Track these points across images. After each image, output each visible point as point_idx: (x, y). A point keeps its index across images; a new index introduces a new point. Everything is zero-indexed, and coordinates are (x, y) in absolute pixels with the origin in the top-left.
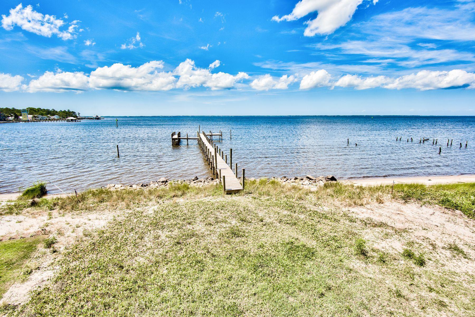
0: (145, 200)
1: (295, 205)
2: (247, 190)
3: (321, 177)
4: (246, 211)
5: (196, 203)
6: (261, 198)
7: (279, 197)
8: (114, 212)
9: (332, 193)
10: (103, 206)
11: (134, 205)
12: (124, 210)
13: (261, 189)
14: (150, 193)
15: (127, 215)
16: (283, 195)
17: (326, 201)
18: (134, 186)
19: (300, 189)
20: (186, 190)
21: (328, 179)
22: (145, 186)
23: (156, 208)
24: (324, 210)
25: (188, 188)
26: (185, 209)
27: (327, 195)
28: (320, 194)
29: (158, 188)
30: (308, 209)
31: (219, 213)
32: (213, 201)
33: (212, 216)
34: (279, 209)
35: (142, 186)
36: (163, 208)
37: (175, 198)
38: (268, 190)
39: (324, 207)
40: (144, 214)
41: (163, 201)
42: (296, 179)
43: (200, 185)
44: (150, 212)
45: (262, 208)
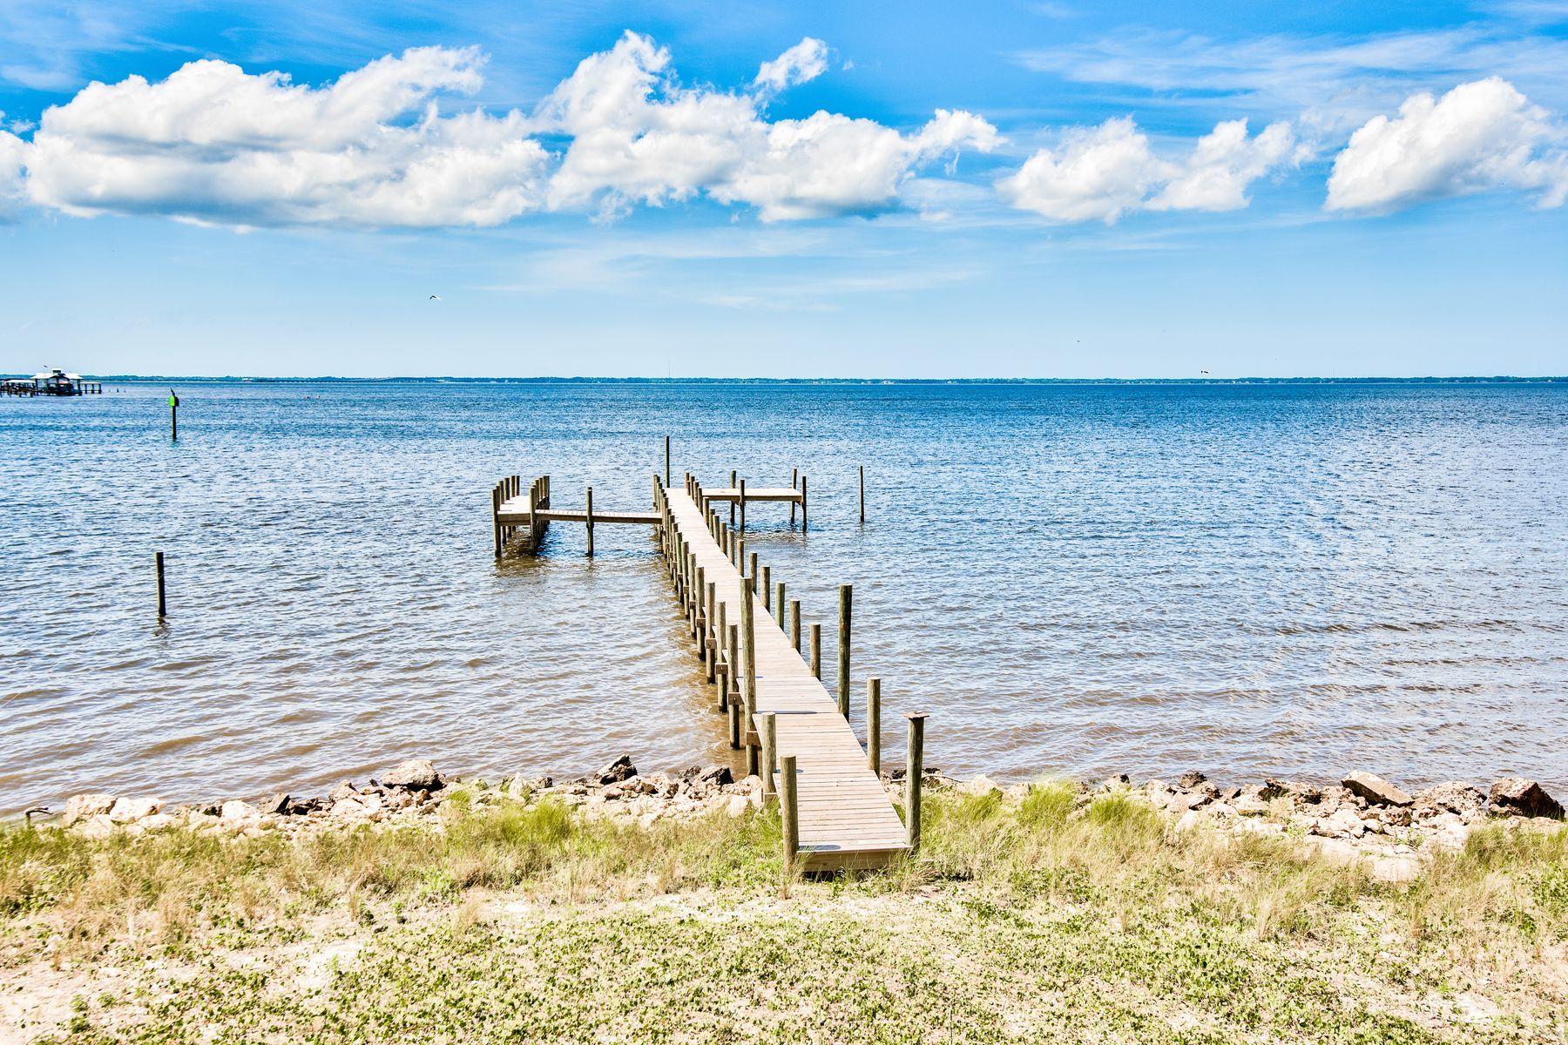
0: (287, 900)
1: (1258, 971)
2: (941, 858)
3: (1447, 786)
4: (920, 999)
5: (604, 931)
6: (1025, 916)
7: (1147, 909)
8: (82, 977)
9: (1526, 902)
10: (23, 936)
11: (216, 932)
12: (150, 965)
13: (1030, 849)
14: (328, 853)
15: (165, 998)
16: (1172, 901)
17: (1480, 955)
18: (234, 812)
19: (1294, 866)
20: (552, 841)
21: (1504, 801)
22: (300, 811)
23: (348, 954)
24: (1463, 1019)
25: (564, 831)
26: (530, 966)
27: (1488, 914)
28: (1435, 905)
29: (377, 829)
30: (1349, 1005)
31: (746, 1002)
32: (714, 920)
33: (701, 1019)
34: (1141, 993)
35: (282, 809)
36: (393, 953)
37: (477, 893)
38: (1074, 861)
39: (1464, 1001)
40: (273, 993)
41: (399, 909)
42: (1272, 791)
43: (645, 812)
44: (305, 983)
45: (1031, 980)
